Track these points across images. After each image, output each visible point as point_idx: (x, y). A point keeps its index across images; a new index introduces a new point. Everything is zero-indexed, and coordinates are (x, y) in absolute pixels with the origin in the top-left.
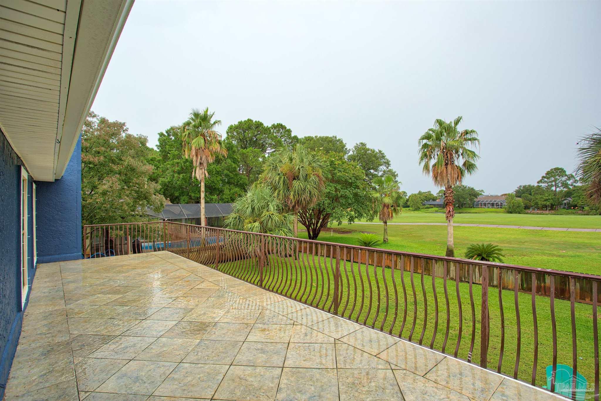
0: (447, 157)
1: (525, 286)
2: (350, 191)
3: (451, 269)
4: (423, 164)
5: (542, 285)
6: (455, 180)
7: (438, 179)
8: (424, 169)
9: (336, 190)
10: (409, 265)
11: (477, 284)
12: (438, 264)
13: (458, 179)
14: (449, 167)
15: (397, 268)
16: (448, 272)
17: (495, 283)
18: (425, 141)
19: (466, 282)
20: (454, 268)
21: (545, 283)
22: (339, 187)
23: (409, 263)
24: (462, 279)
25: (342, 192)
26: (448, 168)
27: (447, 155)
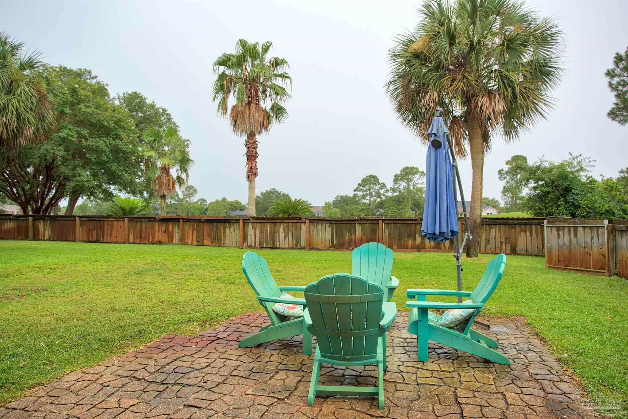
0: (251, 93)
1: (335, 242)
2: (105, 142)
3: (249, 233)
4: (218, 101)
5: (353, 237)
6: (259, 124)
7: (238, 122)
8: (219, 106)
9: (81, 136)
10: (191, 236)
11: (282, 248)
12: (232, 228)
13: (263, 125)
14: (253, 107)
15: (174, 242)
16: (245, 237)
17: (303, 244)
18: (222, 69)
19: (269, 248)
20: (253, 231)
21: (355, 234)
22: (85, 132)
23: (191, 233)
24: (263, 245)
25: (91, 142)
26: (251, 107)
27: (250, 90)
